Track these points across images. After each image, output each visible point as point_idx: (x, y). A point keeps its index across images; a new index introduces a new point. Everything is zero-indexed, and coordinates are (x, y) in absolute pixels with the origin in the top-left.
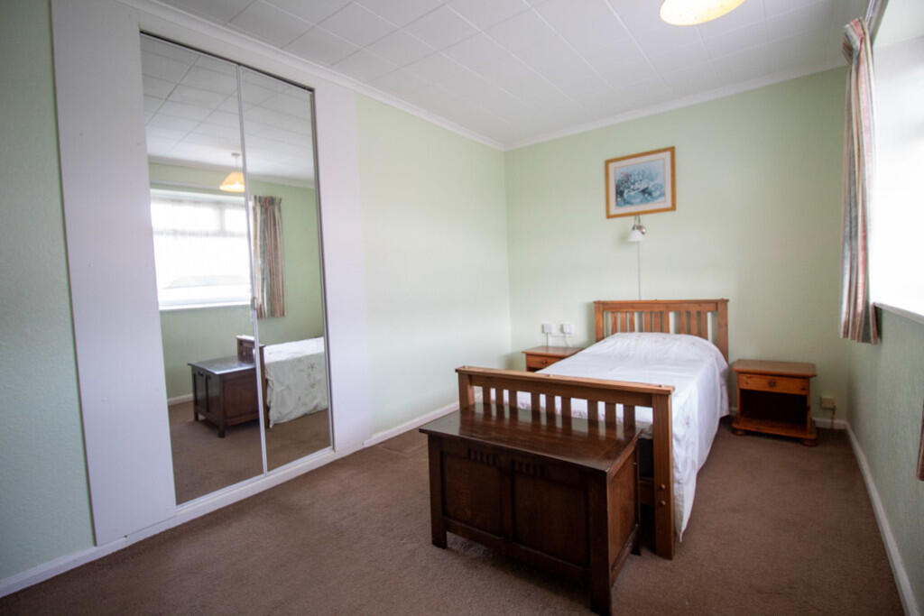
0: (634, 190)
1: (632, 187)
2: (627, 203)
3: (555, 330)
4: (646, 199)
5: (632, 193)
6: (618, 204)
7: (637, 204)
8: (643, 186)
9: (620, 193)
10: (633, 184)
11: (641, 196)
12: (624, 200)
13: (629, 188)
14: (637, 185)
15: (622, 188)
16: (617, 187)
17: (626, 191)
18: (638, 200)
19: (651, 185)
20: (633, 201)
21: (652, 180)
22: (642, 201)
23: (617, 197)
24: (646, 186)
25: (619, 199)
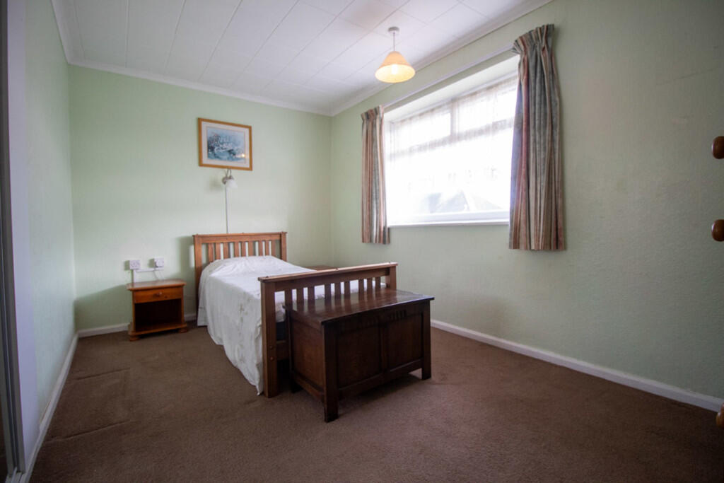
0: (222, 149)
1: (221, 146)
2: (216, 157)
3: (144, 266)
4: (232, 157)
5: (221, 151)
6: (209, 156)
7: (225, 160)
8: (229, 147)
9: (211, 148)
10: (222, 144)
11: (227, 155)
12: (215, 155)
13: (219, 146)
14: (225, 146)
15: (212, 145)
16: (209, 143)
17: (216, 148)
18: (225, 157)
19: (235, 148)
20: (221, 157)
21: (237, 145)
22: (228, 158)
23: (208, 151)
24: (231, 148)
25: (210, 153)
